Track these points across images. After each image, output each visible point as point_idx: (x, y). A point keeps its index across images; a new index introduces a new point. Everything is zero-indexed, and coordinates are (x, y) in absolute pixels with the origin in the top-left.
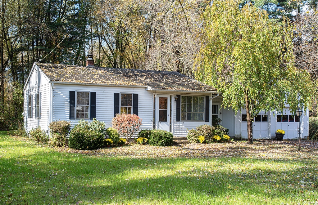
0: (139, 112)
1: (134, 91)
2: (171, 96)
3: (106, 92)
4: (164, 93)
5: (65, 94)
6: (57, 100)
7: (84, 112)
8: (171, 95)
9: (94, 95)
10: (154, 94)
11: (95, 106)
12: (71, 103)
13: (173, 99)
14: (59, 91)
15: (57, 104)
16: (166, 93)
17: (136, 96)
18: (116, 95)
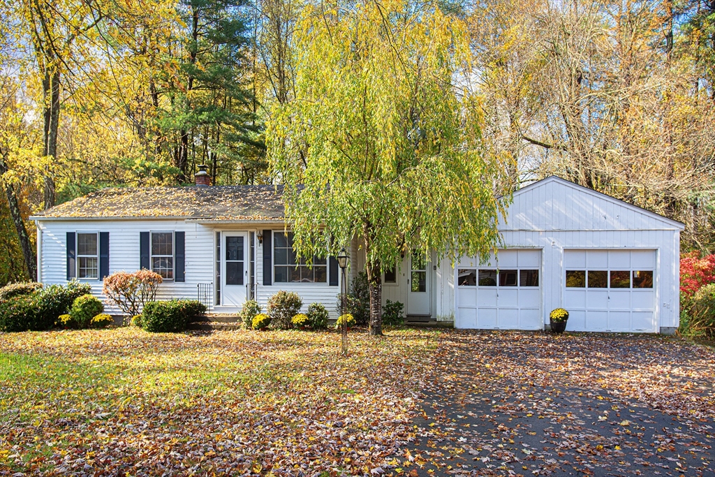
0: (186, 267)
1: (178, 226)
2: (252, 234)
3: (127, 230)
4: (237, 228)
5: (60, 237)
6: (49, 248)
7: (86, 268)
8: (252, 230)
9: (105, 237)
10: (218, 230)
11: (107, 256)
12: (68, 253)
13: (256, 240)
14: (51, 232)
15: (48, 255)
16: (242, 227)
17: (180, 236)
18: (144, 236)
